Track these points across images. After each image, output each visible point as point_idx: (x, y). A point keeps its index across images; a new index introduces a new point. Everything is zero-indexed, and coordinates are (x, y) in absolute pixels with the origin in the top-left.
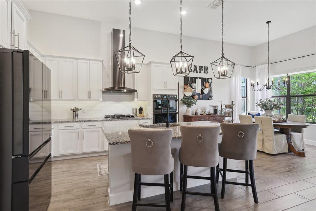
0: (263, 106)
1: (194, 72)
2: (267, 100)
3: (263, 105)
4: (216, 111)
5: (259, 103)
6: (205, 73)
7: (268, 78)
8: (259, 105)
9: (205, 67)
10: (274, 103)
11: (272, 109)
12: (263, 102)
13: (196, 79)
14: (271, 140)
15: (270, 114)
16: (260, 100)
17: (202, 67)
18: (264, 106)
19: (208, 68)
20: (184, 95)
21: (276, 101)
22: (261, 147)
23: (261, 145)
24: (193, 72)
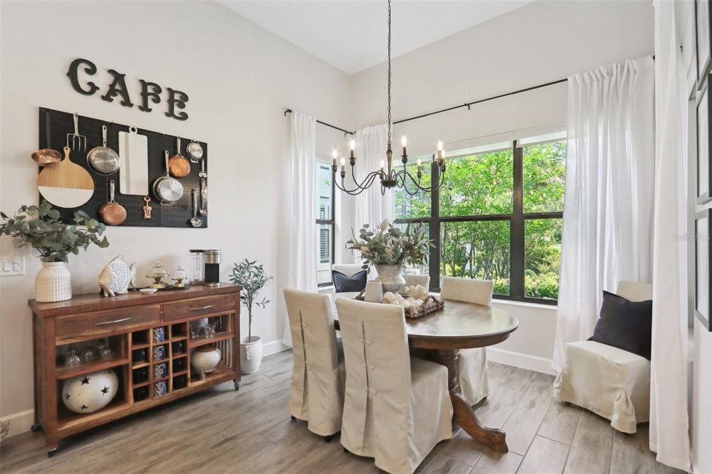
0: (371, 250)
1: (107, 98)
2: (383, 229)
3: (372, 247)
4: (212, 271)
5: (360, 240)
6: (170, 114)
7: (389, 145)
8: (359, 248)
9: (171, 92)
10: (406, 238)
11: (398, 262)
12: (371, 234)
13: (122, 134)
14: (399, 412)
15: (394, 280)
16: (362, 228)
17: (158, 89)
18: (375, 250)
19: (185, 98)
20: (41, 198)
21: (411, 231)
22: (362, 437)
23: (362, 429)
24: (104, 98)
